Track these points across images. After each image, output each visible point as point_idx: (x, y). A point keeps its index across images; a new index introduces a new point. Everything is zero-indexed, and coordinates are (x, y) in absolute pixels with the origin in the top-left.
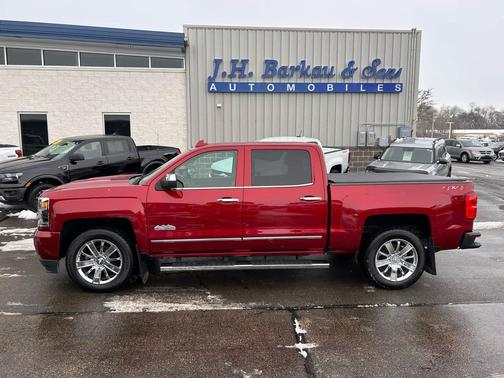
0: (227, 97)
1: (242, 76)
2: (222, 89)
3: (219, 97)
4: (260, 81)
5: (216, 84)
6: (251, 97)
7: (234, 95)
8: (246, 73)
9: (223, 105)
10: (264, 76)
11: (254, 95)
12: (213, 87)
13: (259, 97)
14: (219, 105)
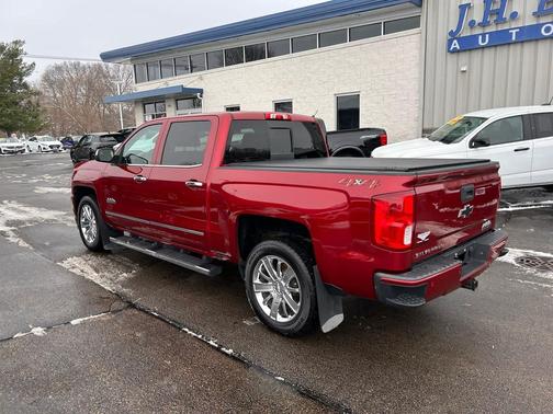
0: (476, 55)
1: (500, 20)
2: (469, 45)
3: (464, 57)
4: (530, 21)
5: (459, 40)
6: (514, 51)
7: (487, 51)
8: (506, 14)
9: (469, 68)
10: (537, 15)
11: (519, 47)
12: (456, 45)
13: (528, 49)
14: (463, 69)
